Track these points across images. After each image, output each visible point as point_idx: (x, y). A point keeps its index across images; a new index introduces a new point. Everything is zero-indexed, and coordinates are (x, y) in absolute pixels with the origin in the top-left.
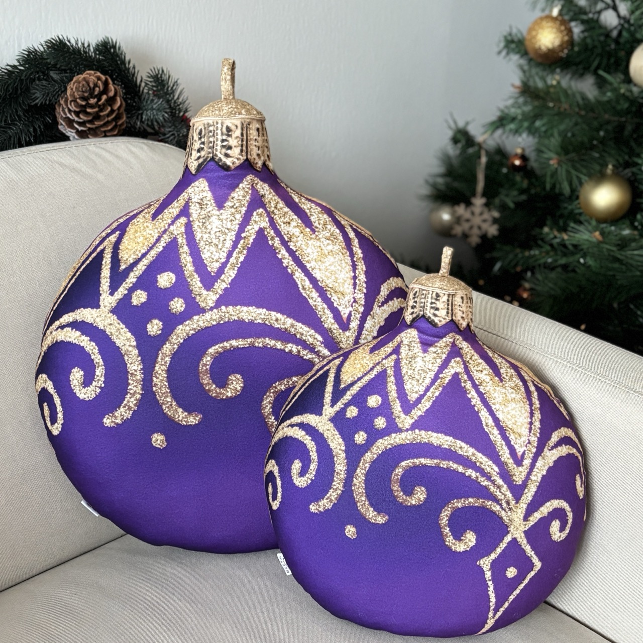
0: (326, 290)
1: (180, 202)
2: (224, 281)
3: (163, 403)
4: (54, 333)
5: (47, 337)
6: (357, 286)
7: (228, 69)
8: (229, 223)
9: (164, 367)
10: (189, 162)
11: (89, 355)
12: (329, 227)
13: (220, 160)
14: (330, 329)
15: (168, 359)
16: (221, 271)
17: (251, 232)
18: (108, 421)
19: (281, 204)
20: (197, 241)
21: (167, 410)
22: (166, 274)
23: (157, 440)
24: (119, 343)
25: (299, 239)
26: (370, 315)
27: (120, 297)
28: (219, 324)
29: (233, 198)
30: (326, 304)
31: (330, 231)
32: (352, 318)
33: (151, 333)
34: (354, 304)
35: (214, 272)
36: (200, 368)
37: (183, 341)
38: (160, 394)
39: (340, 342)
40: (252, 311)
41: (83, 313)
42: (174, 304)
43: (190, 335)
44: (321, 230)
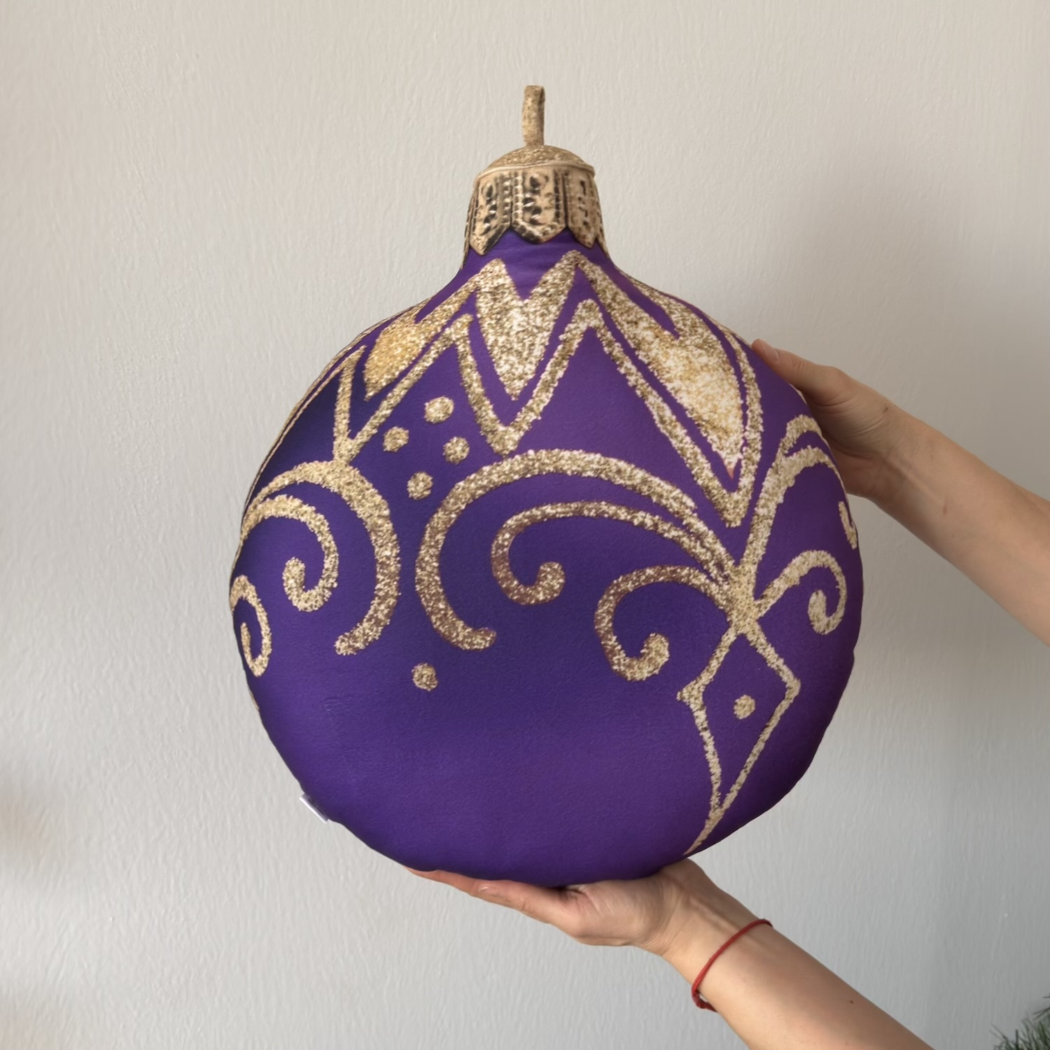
0: (698, 425)
1: (460, 295)
2: (532, 410)
3: (432, 613)
5: (248, 516)
6: (749, 421)
7: (533, 101)
8: (539, 320)
9: (434, 550)
10: (472, 241)
11: (313, 536)
12: (700, 330)
13: (523, 229)
14: (707, 487)
15: (440, 537)
16: (527, 393)
17: (574, 332)
18: (342, 646)
19: (622, 296)
20: (489, 348)
22: (439, 400)
23: (422, 677)
24: (361, 512)
25: (652, 346)
26: (772, 467)
27: (365, 439)
28: (523, 479)
29: (545, 282)
30: (700, 447)
31: (702, 336)
32: (742, 471)
33: (415, 494)
34: (744, 449)
35: (515, 396)
36: (493, 552)
37: (466, 507)
38: (427, 596)
39: (724, 509)
40: (578, 457)
41: (306, 469)
42: (452, 447)
43: (477, 497)
44: (687, 334)
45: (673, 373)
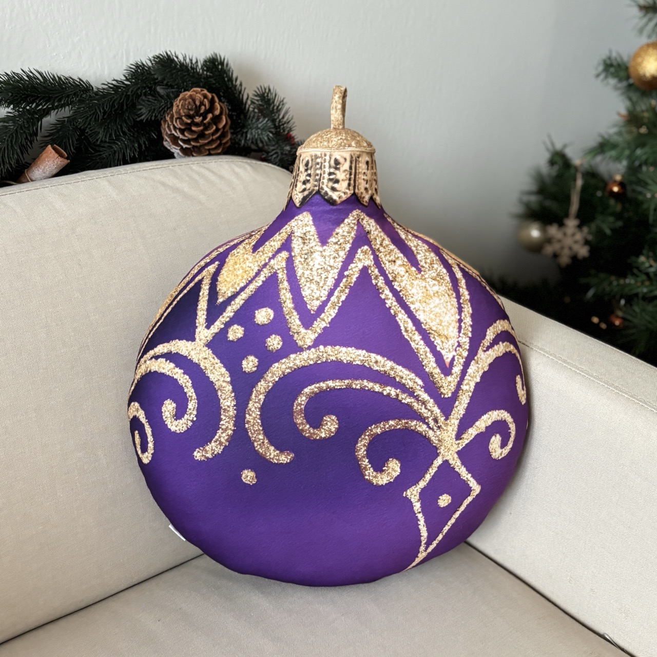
0: (429, 333)
1: (282, 235)
2: (324, 320)
3: (255, 441)
4: (148, 362)
5: (140, 366)
6: (462, 330)
7: (339, 97)
8: (332, 261)
9: (257, 404)
10: (293, 194)
11: (181, 388)
12: (436, 266)
13: (326, 193)
14: (432, 373)
15: (262, 397)
16: (321, 309)
17: (354, 270)
18: (198, 455)
19: (387, 241)
20: (298, 278)
21: (259, 447)
22: (264, 309)
23: (247, 477)
24: (213, 378)
25: (403, 279)
26: (474, 360)
27: (216, 330)
28: (316, 363)
29: (337, 234)
30: (429, 347)
31: (437, 271)
32: (455, 363)
33: (246, 370)
34: (458, 348)
35: (313, 310)
36: (295, 408)
37: (279, 379)
38: (252, 431)
39: (441, 387)
40: (351, 352)
41: (178, 345)
42: (271, 341)
43: (286, 374)
44: (427, 270)
45: (415, 297)
